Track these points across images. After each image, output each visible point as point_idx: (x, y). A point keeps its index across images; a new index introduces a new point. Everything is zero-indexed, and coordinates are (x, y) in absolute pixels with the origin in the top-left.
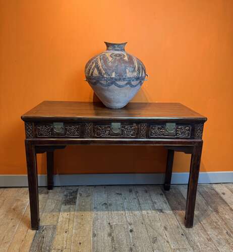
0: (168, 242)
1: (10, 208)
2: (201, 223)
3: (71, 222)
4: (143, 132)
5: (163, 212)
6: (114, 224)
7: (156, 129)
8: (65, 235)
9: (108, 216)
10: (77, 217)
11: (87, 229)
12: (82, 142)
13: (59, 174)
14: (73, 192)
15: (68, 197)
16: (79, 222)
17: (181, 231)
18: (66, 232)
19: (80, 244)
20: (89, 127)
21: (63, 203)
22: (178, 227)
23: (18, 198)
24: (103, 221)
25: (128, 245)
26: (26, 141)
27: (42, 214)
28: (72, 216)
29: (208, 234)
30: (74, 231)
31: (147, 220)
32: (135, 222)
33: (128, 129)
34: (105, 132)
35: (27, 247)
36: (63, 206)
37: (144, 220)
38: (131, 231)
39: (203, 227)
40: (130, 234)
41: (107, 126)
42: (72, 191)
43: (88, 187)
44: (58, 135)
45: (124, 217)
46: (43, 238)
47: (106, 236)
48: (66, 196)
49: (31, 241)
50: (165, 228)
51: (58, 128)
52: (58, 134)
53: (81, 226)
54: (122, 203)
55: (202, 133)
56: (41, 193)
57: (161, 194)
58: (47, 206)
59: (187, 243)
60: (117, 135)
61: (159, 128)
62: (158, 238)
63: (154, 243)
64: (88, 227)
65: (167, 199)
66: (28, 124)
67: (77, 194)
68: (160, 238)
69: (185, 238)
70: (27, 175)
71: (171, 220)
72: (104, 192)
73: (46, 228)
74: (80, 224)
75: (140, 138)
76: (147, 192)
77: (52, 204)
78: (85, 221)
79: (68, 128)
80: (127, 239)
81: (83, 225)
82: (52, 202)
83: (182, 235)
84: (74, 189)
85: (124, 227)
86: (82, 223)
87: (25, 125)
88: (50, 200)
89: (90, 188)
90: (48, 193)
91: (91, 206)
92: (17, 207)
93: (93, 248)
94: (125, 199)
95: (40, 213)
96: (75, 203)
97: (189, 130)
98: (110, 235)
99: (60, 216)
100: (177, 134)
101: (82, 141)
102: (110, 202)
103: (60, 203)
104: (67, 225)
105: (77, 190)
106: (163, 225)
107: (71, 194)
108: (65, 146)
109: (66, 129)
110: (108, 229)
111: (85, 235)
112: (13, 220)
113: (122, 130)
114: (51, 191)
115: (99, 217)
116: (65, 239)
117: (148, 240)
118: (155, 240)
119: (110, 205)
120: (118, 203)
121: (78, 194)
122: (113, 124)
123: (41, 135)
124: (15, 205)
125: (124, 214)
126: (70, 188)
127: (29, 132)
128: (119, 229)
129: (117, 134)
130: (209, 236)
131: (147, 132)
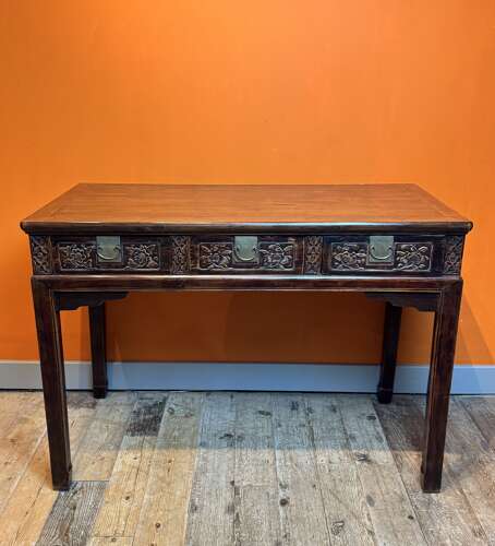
0: (371, 533)
1: (4, 439)
2: (462, 492)
3: (142, 474)
4: (313, 259)
5: (369, 461)
6: (244, 484)
7: (344, 252)
8: (126, 504)
9: (231, 465)
10: (158, 463)
11: (178, 493)
12: (166, 284)
13: (123, 361)
14: (155, 405)
15: (142, 417)
16: (161, 475)
17: (409, 509)
18: (127, 498)
19: (158, 526)
20: (181, 248)
21: (128, 431)
22: (402, 500)
23: (25, 416)
24: (219, 476)
25: (271, 535)
26: (33, 280)
27: (76, 454)
28: (145, 463)
29: (476, 519)
30: (146, 496)
31: (326, 480)
32: (296, 482)
33: (275, 252)
34: (221, 259)
35: (36, 528)
36: (127, 438)
37: (318, 477)
38: (284, 503)
39: (467, 502)
40: (281, 509)
41: (224, 244)
42: (151, 403)
43: (191, 395)
44: (110, 267)
45: (271, 470)
46: (75, 508)
47: (222, 510)
48: (137, 413)
49: (45, 516)
50: (370, 500)
51: (108, 248)
52: (109, 264)
53: (164, 485)
54: (270, 434)
55: (460, 260)
56: (78, 405)
57: (371, 418)
58: (88, 436)
59: (419, 537)
60: (249, 267)
61: (351, 250)
62: (348, 523)
63: (336, 532)
64: (181, 489)
65: (385, 429)
66: (39, 240)
67: (162, 410)
68: (352, 524)
69: (415, 525)
70: (39, 362)
71: (388, 480)
72: (227, 408)
73: (82, 488)
74: (162, 479)
75: (304, 274)
76: (334, 410)
77: (101, 432)
78: (176, 474)
79: (131, 249)
80: (270, 522)
81: (169, 484)
82: (101, 428)
83: (410, 517)
84: (158, 397)
85: (268, 494)
86: (167, 480)
87: (31, 241)
88: (99, 423)
89: (196, 396)
90: (94, 405)
91: (192, 440)
92: (19, 436)
93: (188, 538)
94: (280, 426)
95: (72, 453)
96: (156, 430)
97: (427, 253)
98: (231, 509)
99: (118, 462)
100: (396, 263)
101: (165, 281)
102: (240, 432)
103: (122, 429)
104: (131, 482)
105: (165, 399)
106: (366, 492)
107: (149, 409)
108: (126, 292)
109: (126, 253)
110: (227, 496)
111: (171, 508)
112: (9, 467)
113: (262, 255)
114: (101, 401)
115: (209, 467)
116: (124, 514)
117: (323, 526)
118: (339, 527)
119: (241, 438)
120: (261, 434)
121: (166, 409)
122: (238, 239)
123: (69, 266)
124: (16, 431)
125: (271, 462)
126: (149, 395)
127: (41, 259)
128: (255, 498)
129: (249, 265)
130: (478, 523)
131: (324, 257)
